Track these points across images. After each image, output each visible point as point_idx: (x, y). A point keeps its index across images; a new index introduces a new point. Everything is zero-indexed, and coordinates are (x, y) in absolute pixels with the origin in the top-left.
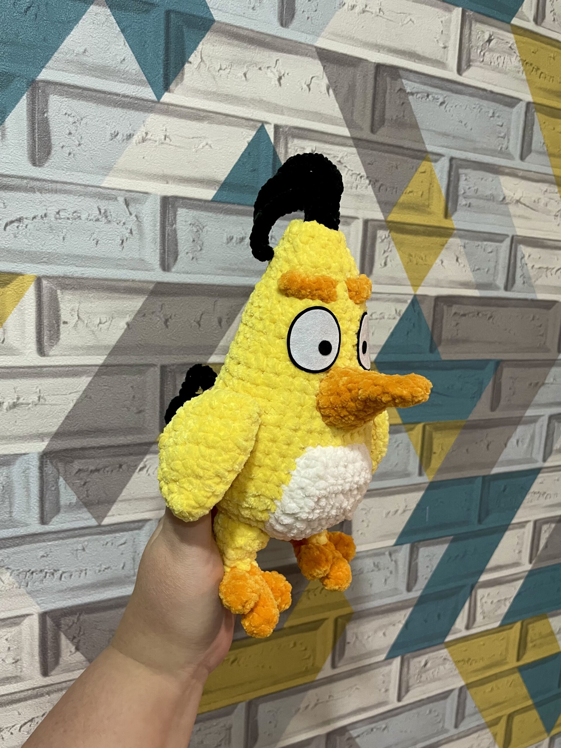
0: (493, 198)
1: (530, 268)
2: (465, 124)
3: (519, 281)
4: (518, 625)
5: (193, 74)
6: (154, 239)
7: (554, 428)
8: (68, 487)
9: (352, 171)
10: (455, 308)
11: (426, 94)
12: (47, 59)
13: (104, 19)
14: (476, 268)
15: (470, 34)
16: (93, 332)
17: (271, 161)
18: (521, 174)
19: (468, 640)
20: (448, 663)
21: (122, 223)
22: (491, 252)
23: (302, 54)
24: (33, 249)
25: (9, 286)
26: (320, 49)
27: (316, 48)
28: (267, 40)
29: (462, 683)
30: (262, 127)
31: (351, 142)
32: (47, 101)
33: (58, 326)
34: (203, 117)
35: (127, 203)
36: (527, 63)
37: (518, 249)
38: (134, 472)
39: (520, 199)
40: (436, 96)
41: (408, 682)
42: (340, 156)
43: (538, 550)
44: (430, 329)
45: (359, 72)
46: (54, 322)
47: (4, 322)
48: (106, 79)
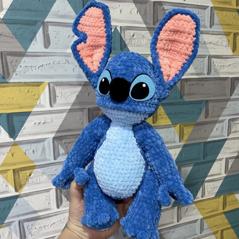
0: (201, 42)
1: (217, 66)
3: (213, 71)
4: (222, 196)
7: (231, 124)
8: (62, 148)
9: (148, 39)
10: (189, 83)
12: (47, 15)
14: (196, 68)
16: (66, 99)
17: (119, 39)
18: (210, 33)
19: (202, 201)
20: (196, 209)
21: (73, 64)
22: (201, 62)
23: (128, 2)
24: (47, 74)
25: (40, 86)
29: (202, 217)
30: (116, 28)
31: (147, 29)
32: (48, 28)
33: (56, 98)
37: (212, 60)
39: (211, 42)
41: (181, 216)
42: (143, 34)
43: (228, 169)
44: (180, 91)
45: (148, 5)
46: (54, 96)
47: (40, 97)
48: (66, 19)
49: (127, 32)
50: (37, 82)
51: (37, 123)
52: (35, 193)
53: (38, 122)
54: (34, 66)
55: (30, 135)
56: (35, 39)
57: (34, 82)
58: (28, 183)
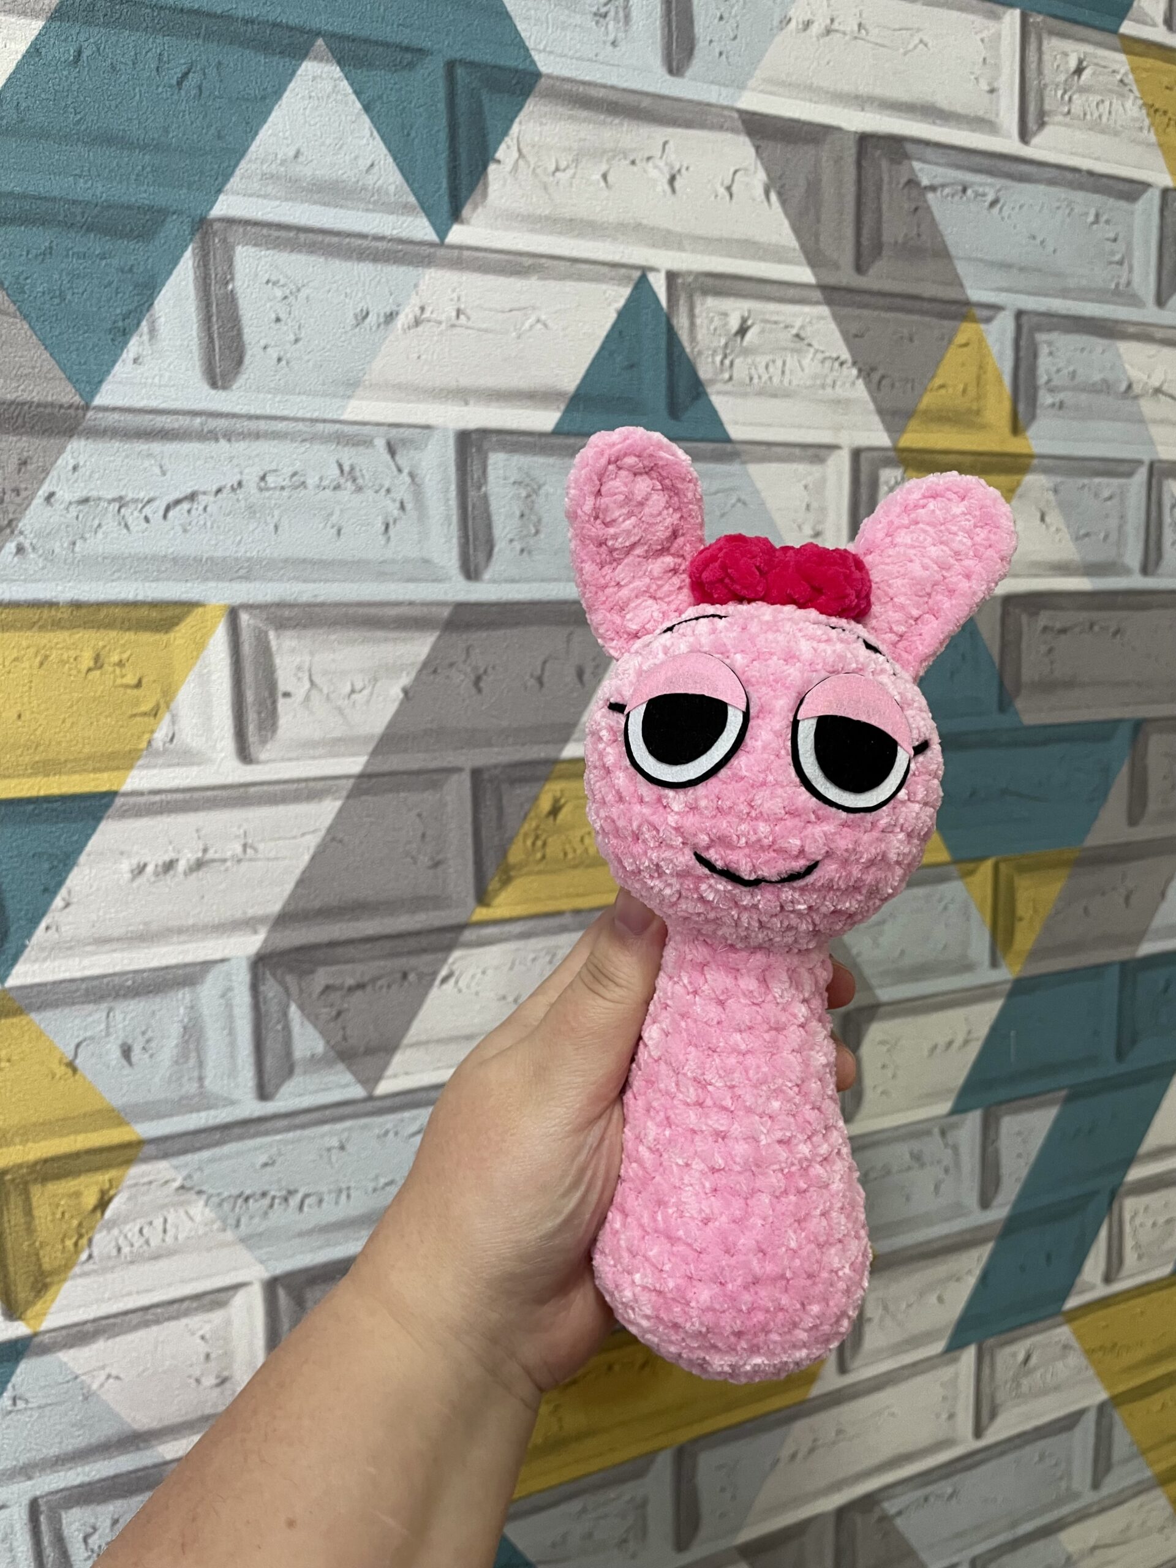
0: (1108, 387)
2: (1042, 242)
3: (1170, 554)
5: (504, 185)
6: (448, 518)
8: (307, 1023)
9: (823, 352)
10: (1044, 618)
11: (960, 188)
12: (227, 176)
13: (329, 89)
14: (1082, 532)
15: (1040, 60)
16: (340, 710)
17: (663, 344)
18: (1159, 334)
19: (1109, 1306)
20: (1072, 1354)
21: (383, 492)
23: (712, 127)
24: (219, 553)
25: (177, 628)
26: (747, 112)
27: (741, 112)
28: (643, 105)
29: (1103, 1396)
30: (643, 279)
31: (817, 295)
32: (230, 260)
33: (274, 702)
34: (529, 267)
35: (392, 450)
36: (1156, 111)
37: (1165, 489)
38: (430, 985)
39: (1161, 385)
40: (981, 190)
41: (993, 1397)
42: (798, 323)
44: (997, 664)
45: (825, 153)
46: (266, 694)
47: (172, 699)
48: (342, 207)
49: (709, 306)
50: (154, 605)
51: (150, 869)
52: (135, 1318)
53: (155, 859)
54: (135, 501)
55: (107, 947)
56: (145, 325)
57: (135, 604)
58: (90, 1257)
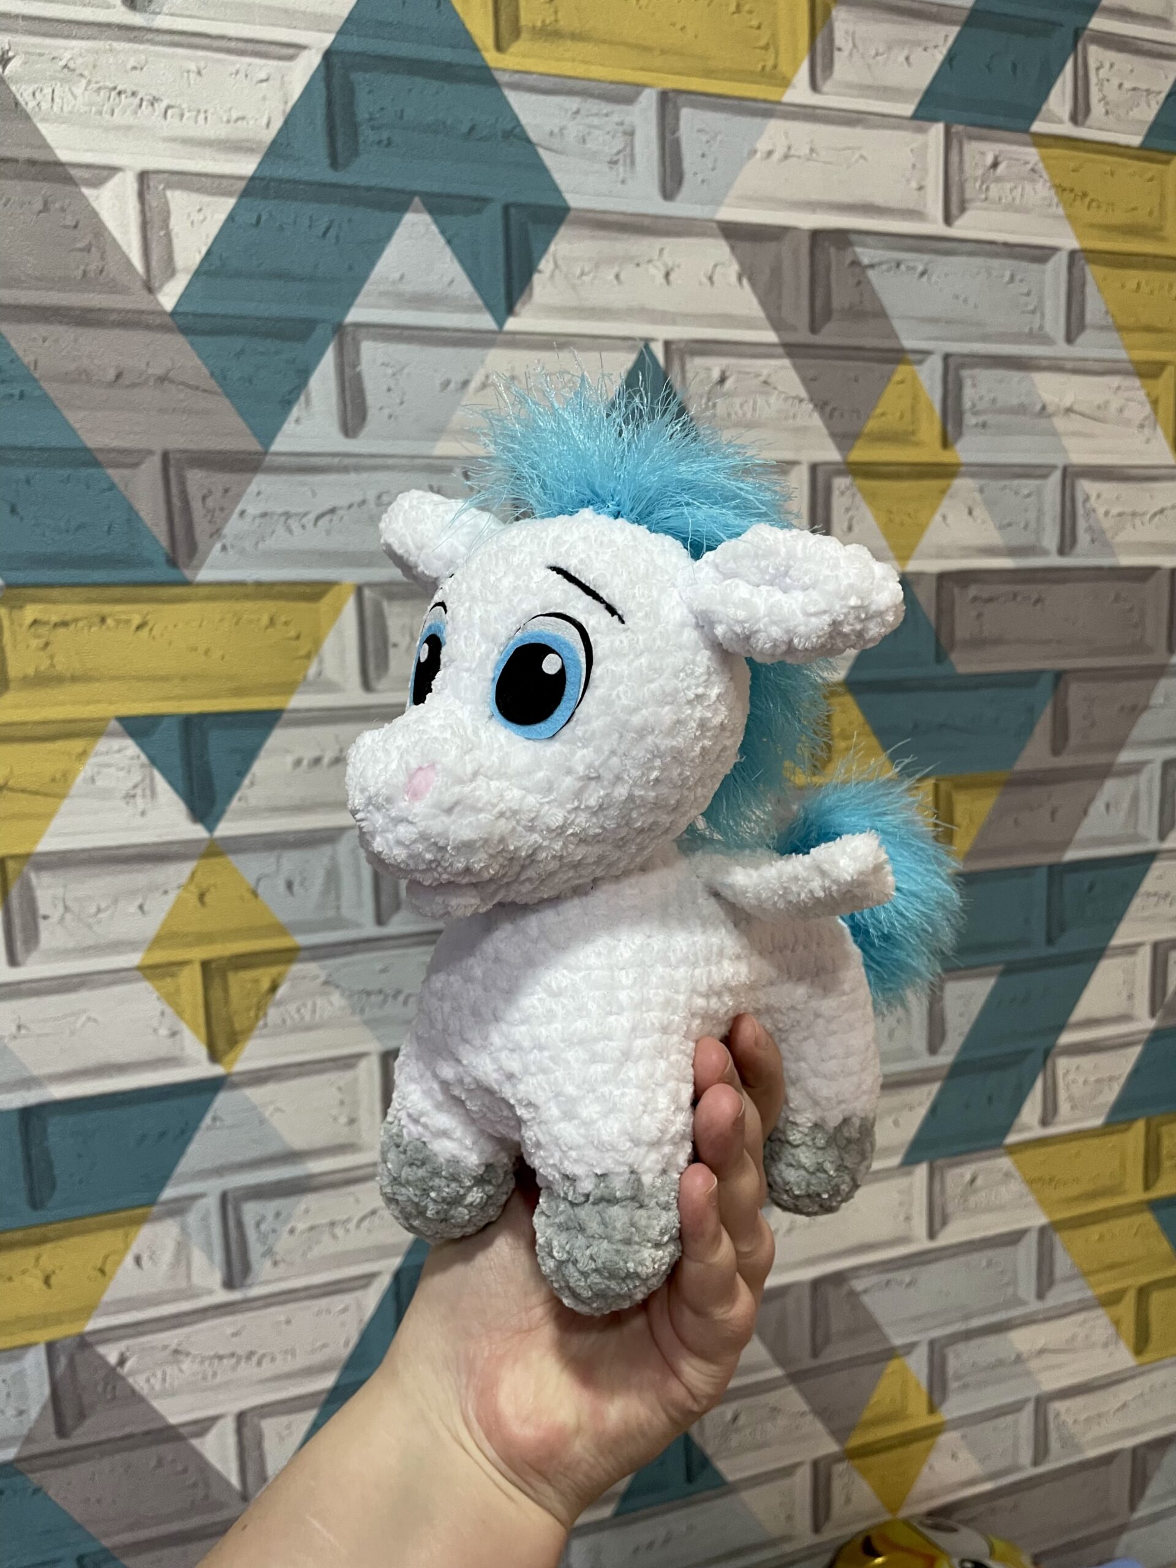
0: (1025, 409)
1: (1101, 516)
2: (965, 300)
3: (1083, 538)
4: (1140, 1126)
5: (544, 287)
9: (785, 393)
10: (973, 591)
11: (893, 264)
12: (355, 294)
13: (424, 230)
14: (1005, 522)
18: (1069, 365)
19: (1045, 1146)
20: (1013, 1181)
23: (696, 235)
24: (351, 548)
25: (322, 600)
26: (723, 222)
27: (719, 222)
28: (645, 223)
29: (1043, 1220)
30: (647, 346)
31: (780, 350)
32: (357, 351)
33: (385, 650)
34: (563, 343)
35: (466, 475)
36: (1064, 189)
37: (1077, 487)
39: (1072, 405)
40: (911, 264)
41: (944, 1207)
42: (765, 372)
43: (1164, 996)
44: (934, 626)
45: (785, 247)
46: (381, 643)
47: (320, 646)
48: (432, 311)
49: (696, 364)
50: (308, 583)
51: (305, 763)
53: (309, 755)
54: (296, 514)
55: (277, 814)
56: (302, 398)
57: (296, 583)
58: (266, 1024)
